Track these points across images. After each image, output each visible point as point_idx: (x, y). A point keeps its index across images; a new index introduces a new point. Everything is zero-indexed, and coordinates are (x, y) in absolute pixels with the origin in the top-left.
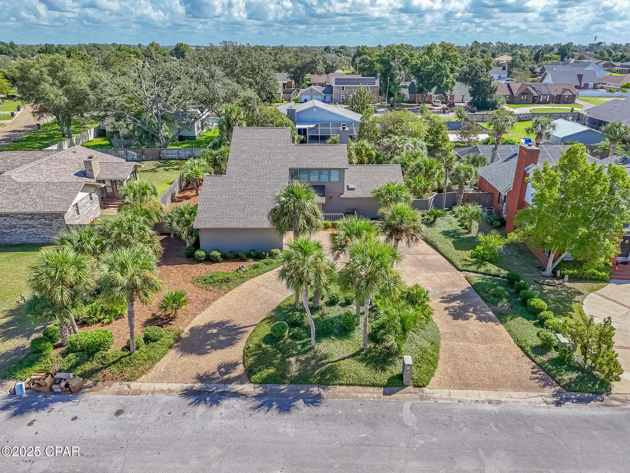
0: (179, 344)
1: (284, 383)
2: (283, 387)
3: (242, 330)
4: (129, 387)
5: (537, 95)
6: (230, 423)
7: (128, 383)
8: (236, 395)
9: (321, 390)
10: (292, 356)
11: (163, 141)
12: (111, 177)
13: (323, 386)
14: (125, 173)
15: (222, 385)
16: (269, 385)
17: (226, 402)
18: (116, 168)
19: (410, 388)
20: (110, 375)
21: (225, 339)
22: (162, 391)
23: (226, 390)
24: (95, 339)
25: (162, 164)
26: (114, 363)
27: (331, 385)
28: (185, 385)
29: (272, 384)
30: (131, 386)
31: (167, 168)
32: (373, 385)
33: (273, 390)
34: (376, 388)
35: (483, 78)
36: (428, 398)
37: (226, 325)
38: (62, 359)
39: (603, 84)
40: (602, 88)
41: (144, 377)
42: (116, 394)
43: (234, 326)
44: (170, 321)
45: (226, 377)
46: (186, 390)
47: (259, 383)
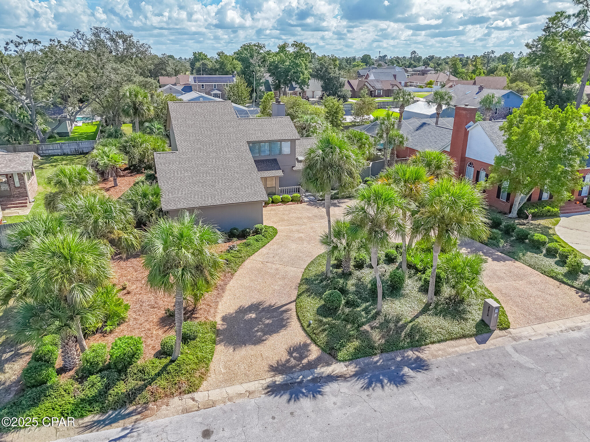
0: (221, 337)
1: (376, 354)
2: (376, 359)
3: (284, 308)
4: (193, 399)
5: (373, 90)
6: (355, 410)
7: (190, 395)
8: (331, 378)
9: (417, 353)
10: (363, 324)
11: (40, 135)
12: (7, 170)
13: (416, 349)
14: (25, 165)
15: (307, 372)
16: (361, 359)
17: (327, 389)
18: (10, 160)
19: (497, 332)
20: (160, 390)
21: (271, 322)
22: (240, 395)
23: (316, 375)
24: (124, 349)
25: (44, 161)
26: (159, 374)
27: (423, 345)
28: (263, 382)
29: (363, 358)
30: (196, 399)
31: (54, 164)
32: (464, 336)
33: (368, 364)
34: (467, 339)
35: (332, 75)
36: (520, 338)
37: (261, 307)
38: (80, 386)
39: (411, 82)
40: (411, 86)
41: (205, 383)
42: (183, 412)
43: (270, 305)
44: (192, 314)
45: (305, 361)
46: (268, 387)
47: (349, 360)
